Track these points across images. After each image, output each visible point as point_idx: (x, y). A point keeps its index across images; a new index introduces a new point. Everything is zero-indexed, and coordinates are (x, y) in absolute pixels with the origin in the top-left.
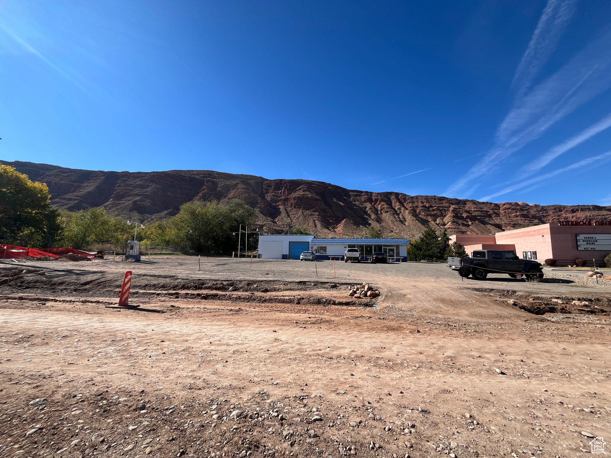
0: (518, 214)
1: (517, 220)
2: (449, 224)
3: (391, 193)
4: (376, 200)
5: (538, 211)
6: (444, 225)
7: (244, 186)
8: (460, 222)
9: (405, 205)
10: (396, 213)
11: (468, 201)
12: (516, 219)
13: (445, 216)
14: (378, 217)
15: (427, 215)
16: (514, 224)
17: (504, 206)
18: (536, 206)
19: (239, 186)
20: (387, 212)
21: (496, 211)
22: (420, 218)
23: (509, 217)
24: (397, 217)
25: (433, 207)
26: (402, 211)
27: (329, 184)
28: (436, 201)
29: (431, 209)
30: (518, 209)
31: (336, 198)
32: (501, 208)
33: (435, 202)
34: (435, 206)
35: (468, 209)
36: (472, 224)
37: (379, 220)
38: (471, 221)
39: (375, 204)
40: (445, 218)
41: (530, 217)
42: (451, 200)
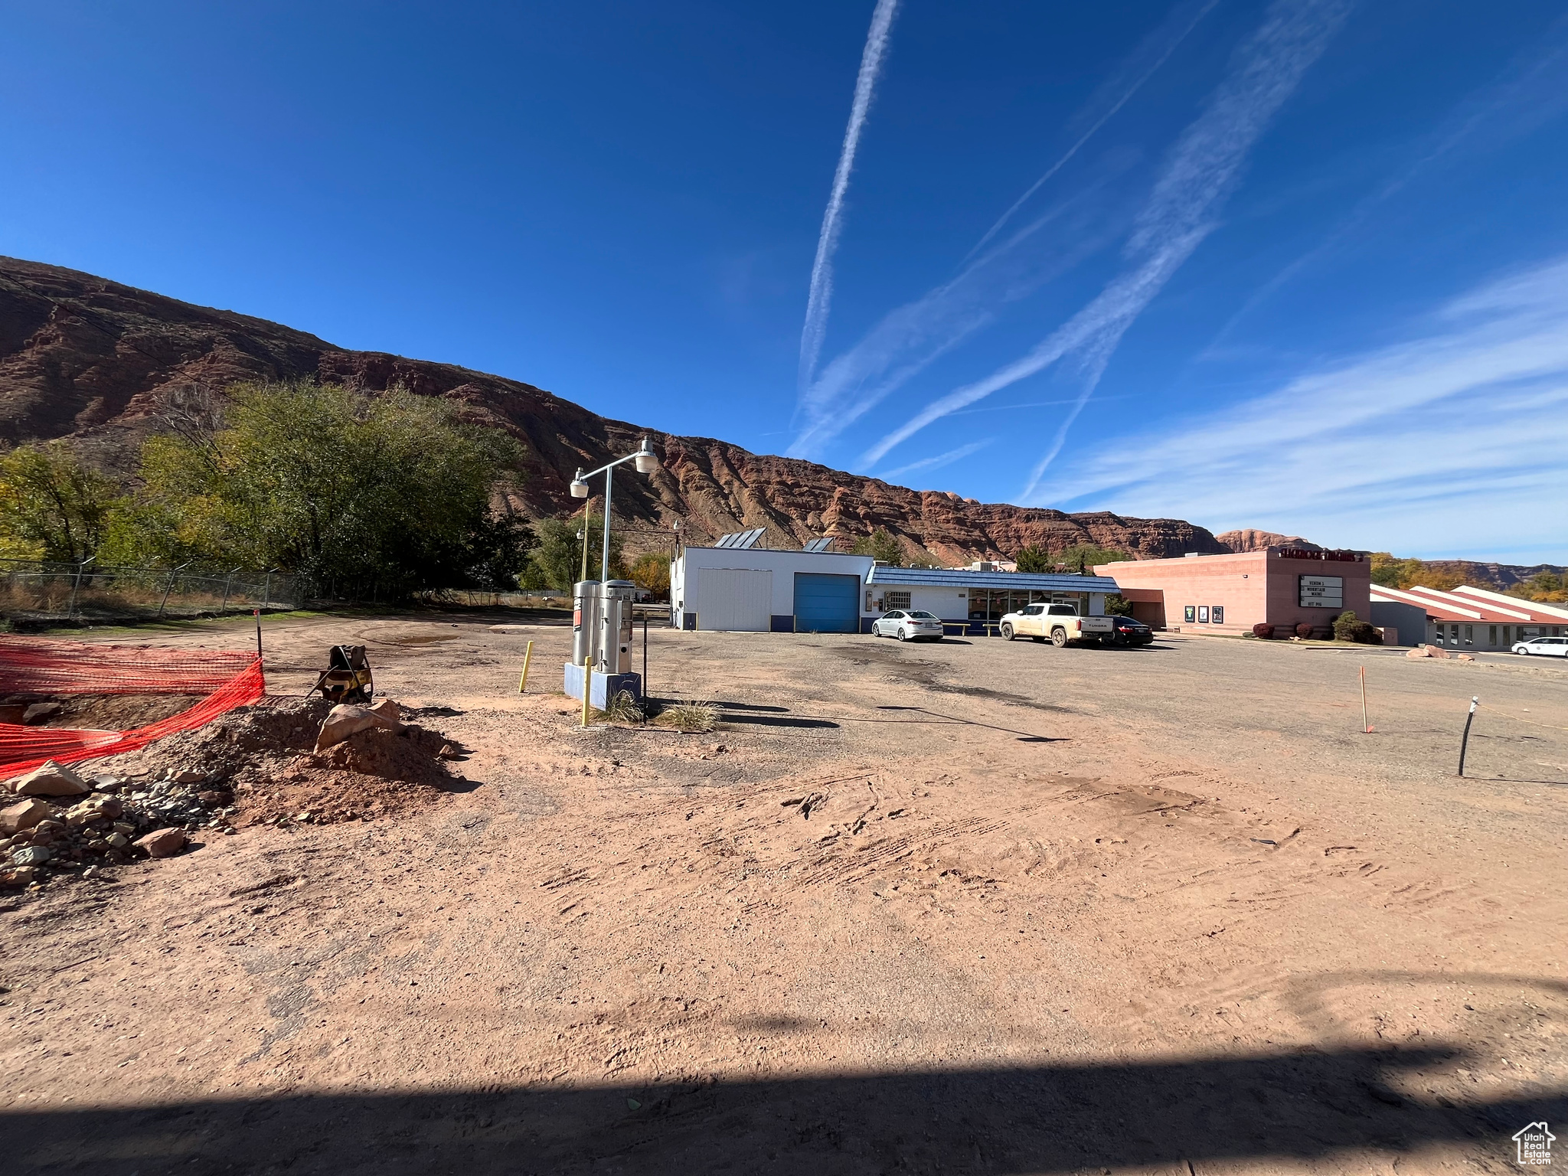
0: (950, 516)
1: (948, 529)
2: (832, 528)
3: (710, 442)
4: (675, 456)
5: (978, 514)
6: (822, 529)
7: (243, 354)
8: (853, 524)
9: (742, 475)
10: (720, 493)
11: (868, 480)
12: (946, 526)
13: (824, 509)
14: (679, 498)
15: (789, 505)
16: (943, 537)
17: (929, 499)
18: (973, 502)
19: (218, 351)
20: (701, 488)
21: (915, 507)
22: (774, 509)
23: (936, 522)
24: (723, 502)
25: (800, 486)
26: (735, 490)
27: (547, 395)
28: (808, 472)
29: (796, 490)
30: (950, 508)
31: (568, 438)
32: (923, 503)
33: (805, 475)
34: (806, 486)
35: (867, 498)
36: (874, 530)
37: (680, 507)
38: (872, 524)
39: (670, 465)
40: (825, 514)
41: (968, 524)
42: (836, 474)
